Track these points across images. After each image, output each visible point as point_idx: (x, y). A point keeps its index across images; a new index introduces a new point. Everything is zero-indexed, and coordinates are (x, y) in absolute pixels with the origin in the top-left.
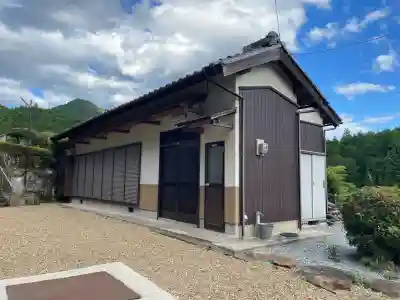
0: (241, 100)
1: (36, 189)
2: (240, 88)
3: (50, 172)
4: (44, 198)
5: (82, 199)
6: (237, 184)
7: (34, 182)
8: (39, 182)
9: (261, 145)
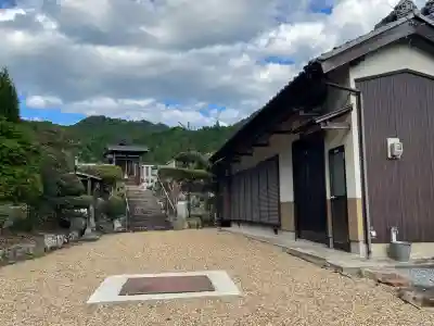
0: (358, 94)
1: (200, 213)
2: (356, 81)
3: (212, 195)
4: (207, 223)
5: (239, 222)
6: (359, 195)
7: (198, 206)
8: (202, 205)
9: (392, 146)
